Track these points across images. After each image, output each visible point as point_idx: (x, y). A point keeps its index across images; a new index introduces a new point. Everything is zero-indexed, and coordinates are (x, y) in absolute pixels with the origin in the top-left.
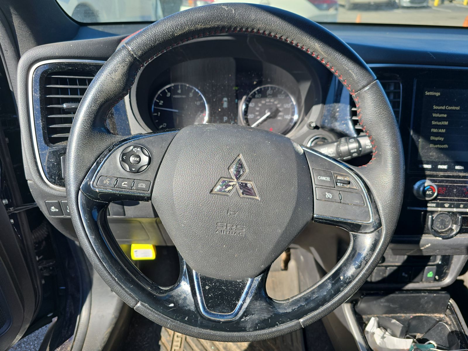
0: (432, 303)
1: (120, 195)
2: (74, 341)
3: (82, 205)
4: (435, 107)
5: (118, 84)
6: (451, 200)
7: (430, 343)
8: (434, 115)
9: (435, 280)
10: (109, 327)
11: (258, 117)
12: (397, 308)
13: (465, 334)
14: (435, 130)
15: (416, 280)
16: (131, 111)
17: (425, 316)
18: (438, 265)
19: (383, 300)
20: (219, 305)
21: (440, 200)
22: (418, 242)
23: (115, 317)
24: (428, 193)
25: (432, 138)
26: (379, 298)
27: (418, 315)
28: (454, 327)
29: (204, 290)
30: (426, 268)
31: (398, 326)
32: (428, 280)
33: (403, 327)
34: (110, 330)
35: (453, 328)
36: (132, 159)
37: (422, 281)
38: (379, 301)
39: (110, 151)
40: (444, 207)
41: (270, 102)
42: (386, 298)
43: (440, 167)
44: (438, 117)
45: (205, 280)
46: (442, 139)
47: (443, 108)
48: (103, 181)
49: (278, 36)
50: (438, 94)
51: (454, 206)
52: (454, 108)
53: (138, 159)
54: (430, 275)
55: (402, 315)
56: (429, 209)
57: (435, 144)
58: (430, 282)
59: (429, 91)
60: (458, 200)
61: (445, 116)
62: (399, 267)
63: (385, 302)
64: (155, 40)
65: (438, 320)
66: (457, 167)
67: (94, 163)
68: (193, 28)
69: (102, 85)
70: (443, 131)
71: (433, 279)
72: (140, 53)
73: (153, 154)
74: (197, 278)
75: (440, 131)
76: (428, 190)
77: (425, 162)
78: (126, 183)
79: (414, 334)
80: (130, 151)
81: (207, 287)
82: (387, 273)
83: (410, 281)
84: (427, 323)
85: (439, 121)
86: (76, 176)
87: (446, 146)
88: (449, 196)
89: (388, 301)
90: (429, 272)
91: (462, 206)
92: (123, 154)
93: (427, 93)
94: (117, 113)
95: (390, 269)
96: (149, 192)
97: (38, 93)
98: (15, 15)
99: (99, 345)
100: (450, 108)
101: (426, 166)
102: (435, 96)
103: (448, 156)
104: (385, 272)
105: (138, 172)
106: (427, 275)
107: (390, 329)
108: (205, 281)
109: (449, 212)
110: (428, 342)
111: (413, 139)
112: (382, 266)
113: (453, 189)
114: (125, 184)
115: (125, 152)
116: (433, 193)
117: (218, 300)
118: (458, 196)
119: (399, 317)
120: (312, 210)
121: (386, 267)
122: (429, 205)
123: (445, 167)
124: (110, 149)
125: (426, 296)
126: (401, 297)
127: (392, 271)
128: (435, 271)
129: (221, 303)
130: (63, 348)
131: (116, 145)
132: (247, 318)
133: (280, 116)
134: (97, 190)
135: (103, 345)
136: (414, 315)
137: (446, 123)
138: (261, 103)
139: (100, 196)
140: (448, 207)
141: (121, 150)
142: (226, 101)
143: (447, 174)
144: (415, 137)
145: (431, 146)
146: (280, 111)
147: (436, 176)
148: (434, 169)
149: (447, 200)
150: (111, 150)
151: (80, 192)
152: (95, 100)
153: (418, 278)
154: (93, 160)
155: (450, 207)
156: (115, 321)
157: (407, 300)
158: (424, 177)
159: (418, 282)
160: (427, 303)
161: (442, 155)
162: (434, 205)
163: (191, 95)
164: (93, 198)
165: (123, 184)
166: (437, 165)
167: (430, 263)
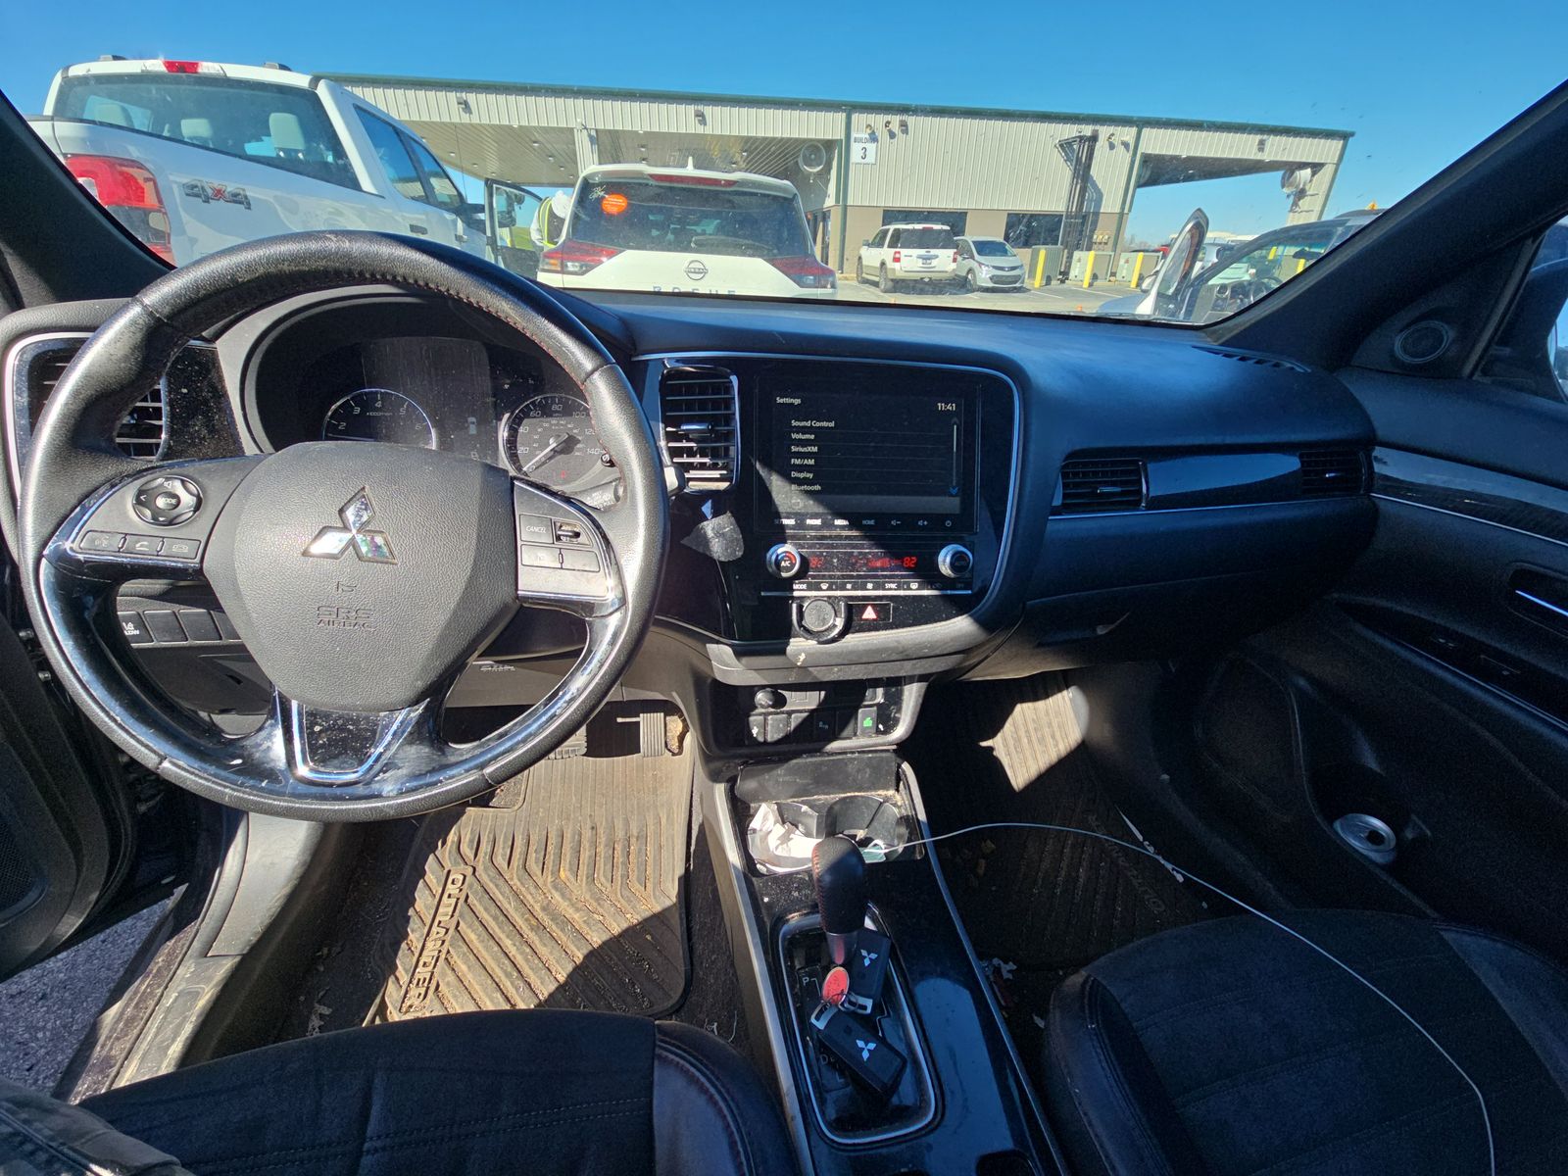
0: (868, 770)
1: (133, 566)
2: (203, 920)
3: (47, 586)
4: (794, 423)
5: (123, 365)
6: (830, 577)
7: (876, 845)
8: (794, 436)
9: (878, 732)
10: (284, 887)
11: (537, 452)
12: (808, 784)
13: (917, 819)
14: (798, 462)
15: (845, 733)
16: (248, 435)
17: (862, 797)
18: (878, 705)
19: (780, 771)
20: (336, 757)
21: (814, 577)
22: (783, 652)
23: (304, 864)
24: (783, 564)
25: (794, 474)
26: (772, 769)
27: (849, 794)
28: (906, 810)
29: (311, 734)
30: (860, 711)
31: (811, 816)
32: (865, 733)
33: (818, 818)
34: (287, 890)
35: (903, 811)
36: (161, 502)
37: (855, 735)
38: (775, 772)
39: (113, 486)
40: (821, 589)
41: (557, 425)
42: (786, 766)
43: (809, 522)
44: (800, 440)
45: (312, 716)
46: (811, 476)
47: (808, 424)
48: (93, 541)
49: (443, 289)
50: (797, 401)
51: (837, 587)
52: (825, 424)
53: (174, 501)
54: (868, 723)
55: (822, 797)
56: (796, 594)
57: (800, 485)
58: (870, 737)
59: (782, 397)
60: (843, 577)
61: (812, 437)
62: (812, 712)
63: (785, 775)
64: (197, 287)
65: (882, 800)
66: (839, 522)
67: (76, 507)
68: (272, 270)
69: (89, 369)
70: (812, 462)
71: (875, 731)
72: (167, 310)
73: (209, 492)
74: (300, 714)
75: (806, 462)
76: (782, 559)
77: (785, 515)
78: (146, 543)
79: (852, 832)
80: (156, 487)
81: (317, 729)
82: (793, 725)
83: (836, 738)
84: (867, 808)
85: (803, 447)
86: (36, 533)
87: (817, 487)
88: (826, 570)
89: (790, 772)
90: (865, 719)
91: (849, 586)
92: (140, 492)
93: (779, 400)
94: (213, 437)
95: (796, 718)
96: (198, 560)
97: (25, 394)
98: (10, 254)
99: (258, 921)
100: (818, 424)
101: (786, 522)
102: (792, 404)
103: (821, 502)
104: (788, 724)
105: (171, 523)
106: (862, 723)
107: (802, 824)
108: (316, 718)
109: (829, 597)
110: (872, 844)
111: (760, 477)
112: (783, 713)
113: (832, 558)
114: (142, 546)
115: (144, 488)
116: (793, 565)
117: (336, 749)
118: (842, 570)
119: (815, 800)
120: (512, 581)
121: (790, 713)
122: (795, 587)
123: (818, 522)
124: (113, 483)
125: (855, 759)
126: (813, 763)
127: (800, 720)
128: (874, 715)
129: (340, 754)
130: (180, 939)
131: (128, 476)
132: (387, 775)
133: (579, 450)
134: (81, 557)
135: (267, 921)
136: (843, 795)
137: (815, 449)
138: (541, 427)
139: (88, 568)
140: (827, 590)
141: (138, 483)
142: (473, 423)
143: (820, 533)
144: (763, 472)
145: (794, 487)
146: (579, 441)
147: (804, 537)
148: (801, 525)
149: (824, 577)
150: (116, 485)
151: (44, 561)
152: (76, 393)
153: (848, 731)
154: (74, 501)
155: (830, 589)
156: (300, 871)
157: (824, 769)
158: (782, 540)
159: (849, 738)
160: (858, 771)
161: (811, 502)
162: (804, 586)
163: (403, 411)
164: (73, 572)
165: (138, 545)
166: (804, 520)
167: (866, 703)
